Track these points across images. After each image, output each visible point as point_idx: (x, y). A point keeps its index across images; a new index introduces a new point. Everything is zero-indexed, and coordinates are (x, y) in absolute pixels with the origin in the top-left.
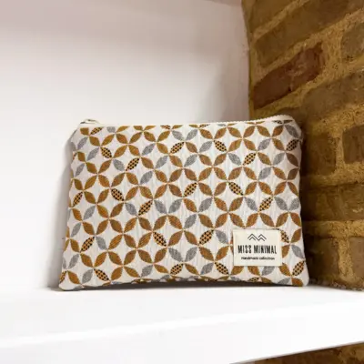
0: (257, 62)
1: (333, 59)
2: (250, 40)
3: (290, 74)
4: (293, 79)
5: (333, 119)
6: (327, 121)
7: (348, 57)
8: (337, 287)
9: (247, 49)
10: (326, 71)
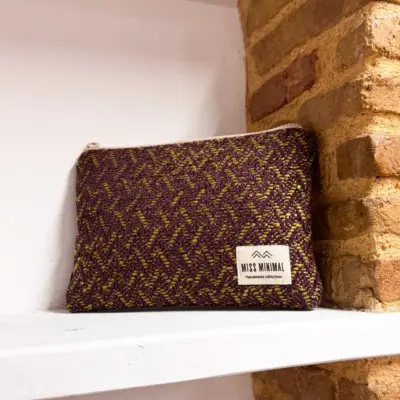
0: (254, 70)
2: (247, 45)
3: (286, 84)
4: (289, 89)
7: (343, 65)
10: (321, 80)
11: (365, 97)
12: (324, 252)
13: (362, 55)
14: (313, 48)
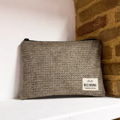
0: (79, 20)
1: (111, 21)
2: (76, 12)
3: (94, 25)
4: (95, 27)
5: (111, 41)
6: (109, 42)
7: (118, 20)
8: (112, 97)
9: (75, 15)
10: (108, 25)
12: (109, 79)
14: (104, 15)
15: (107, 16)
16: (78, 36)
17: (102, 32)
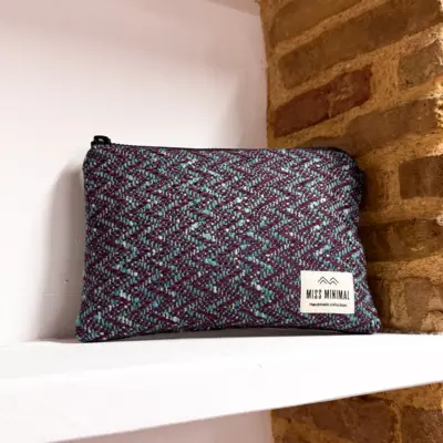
0: (279, 82)
1: (386, 84)
2: (270, 55)
3: (329, 99)
4: (332, 104)
5: (386, 150)
6: (379, 152)
7: (407, 82)
8: (389, 332)
9: (265, 65)
10: (376, 96)
11: (440, 116)
12: (379, 275)
13: (433, 74)
14: (363, 65)
15: (373, 69)
16: (276, 136)
17: (357, 120)
